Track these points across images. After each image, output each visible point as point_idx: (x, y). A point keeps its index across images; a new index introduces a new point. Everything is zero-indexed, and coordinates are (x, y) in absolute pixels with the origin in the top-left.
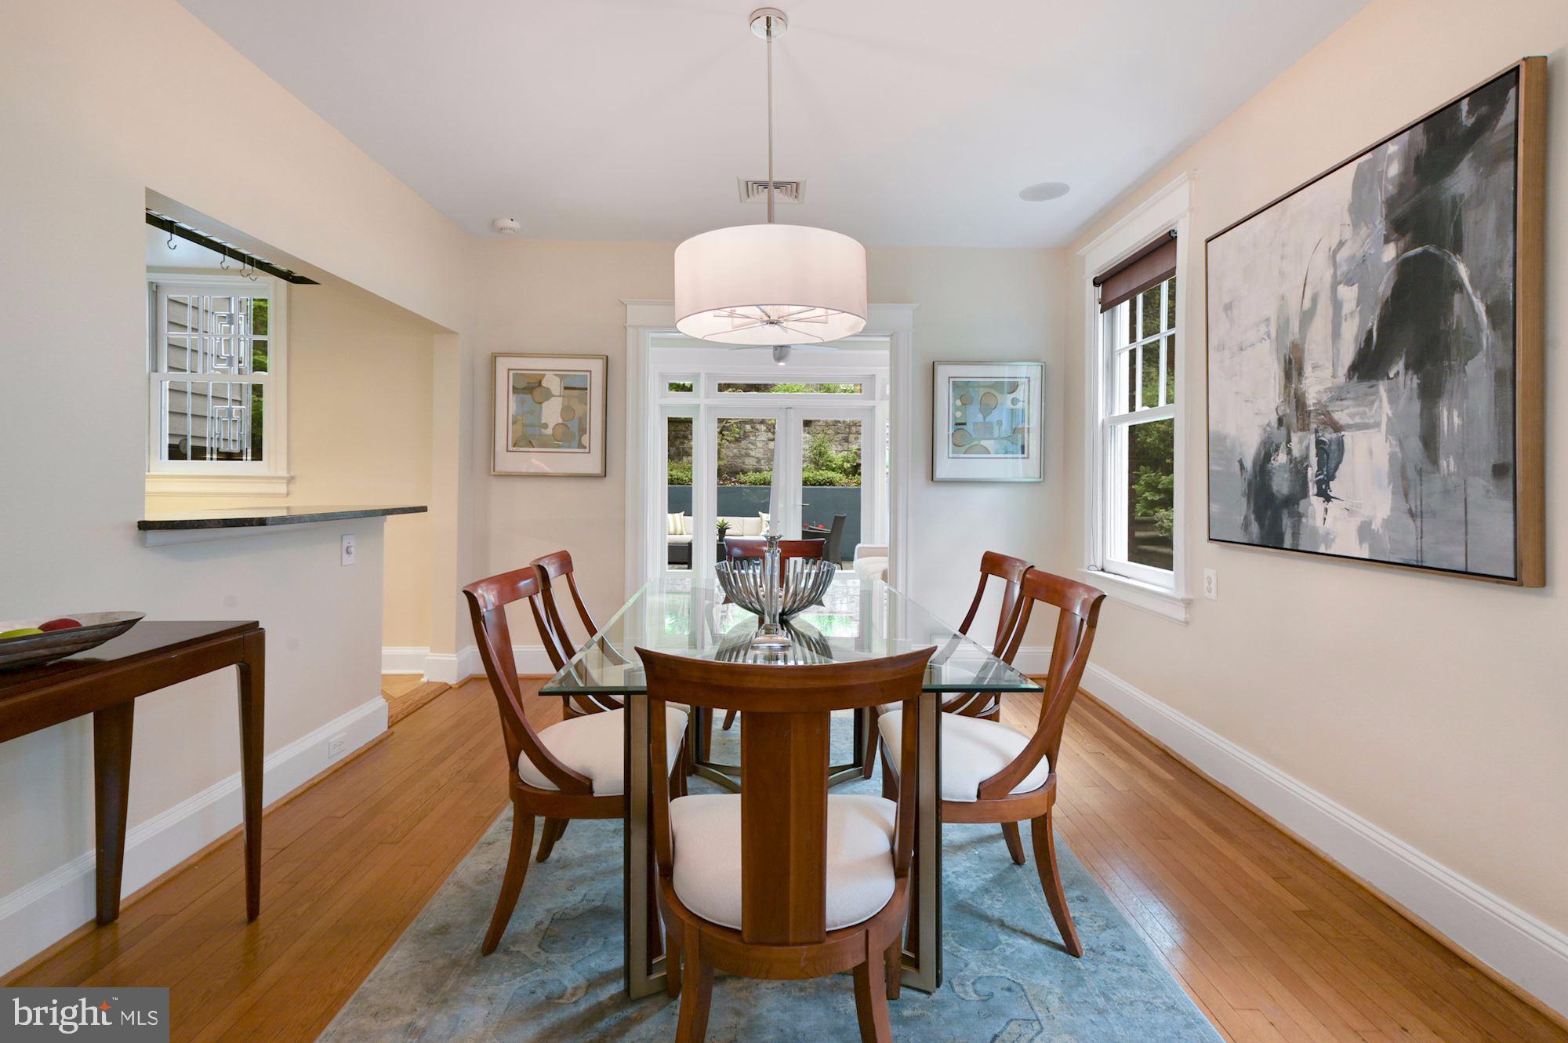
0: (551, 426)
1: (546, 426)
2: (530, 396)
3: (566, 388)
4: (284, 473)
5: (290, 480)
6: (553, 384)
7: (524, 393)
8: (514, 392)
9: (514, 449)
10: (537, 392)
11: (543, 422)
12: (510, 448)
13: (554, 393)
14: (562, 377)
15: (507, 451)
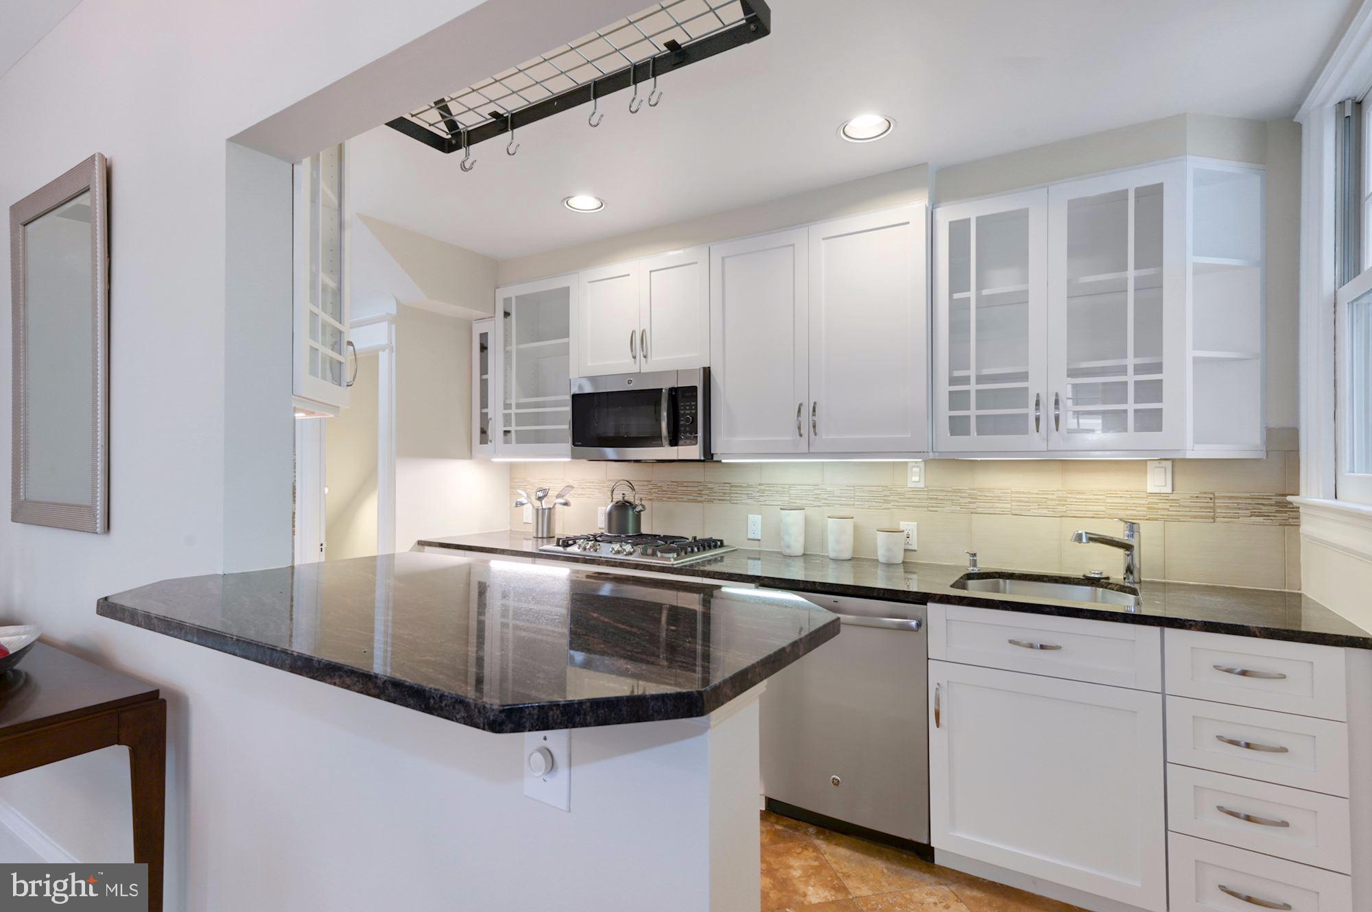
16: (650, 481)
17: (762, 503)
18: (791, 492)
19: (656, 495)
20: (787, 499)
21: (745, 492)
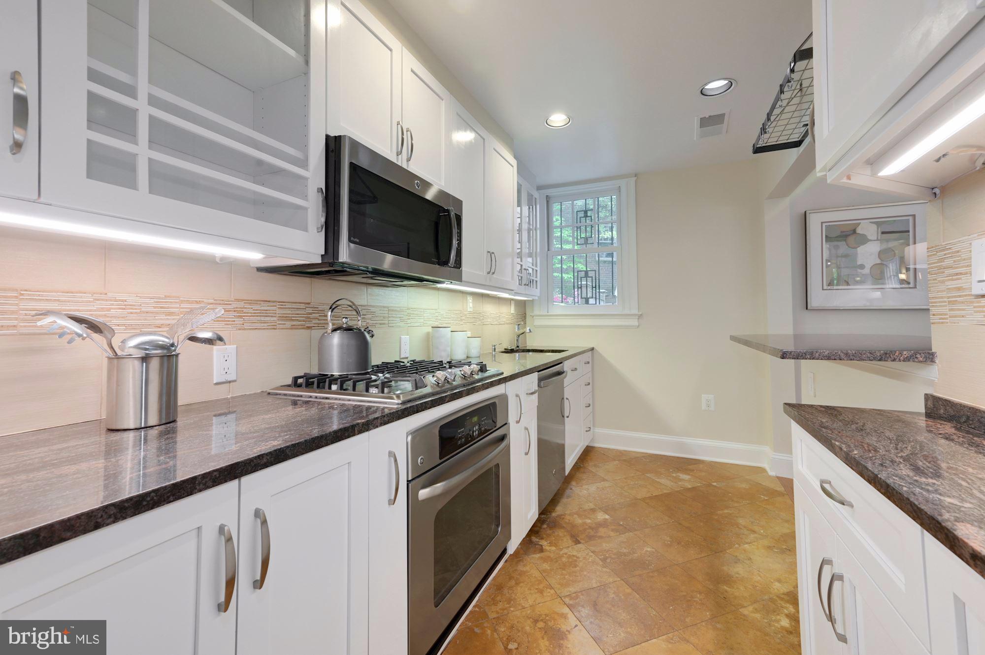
0: (868, 267)
1: (862, 267)
2: (844, 242)
3: (883, 233)
4: (635, 311)
5: (640, 317)
6: (869, 230)
7: (838, 241)
8: (826, 241)
9: (829, 287)
10: (851, 239)
11: (859, 263)
12: (825, 287)
13: (870, 238)
14: (878, 224)
15: (823, 289)
16: (309, 304)
17: (409, 325)
18: (425, 315)
19: (317, 321)
20: (422, 320)
21: (398, 316)
